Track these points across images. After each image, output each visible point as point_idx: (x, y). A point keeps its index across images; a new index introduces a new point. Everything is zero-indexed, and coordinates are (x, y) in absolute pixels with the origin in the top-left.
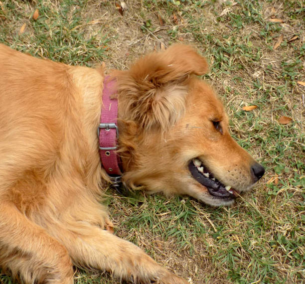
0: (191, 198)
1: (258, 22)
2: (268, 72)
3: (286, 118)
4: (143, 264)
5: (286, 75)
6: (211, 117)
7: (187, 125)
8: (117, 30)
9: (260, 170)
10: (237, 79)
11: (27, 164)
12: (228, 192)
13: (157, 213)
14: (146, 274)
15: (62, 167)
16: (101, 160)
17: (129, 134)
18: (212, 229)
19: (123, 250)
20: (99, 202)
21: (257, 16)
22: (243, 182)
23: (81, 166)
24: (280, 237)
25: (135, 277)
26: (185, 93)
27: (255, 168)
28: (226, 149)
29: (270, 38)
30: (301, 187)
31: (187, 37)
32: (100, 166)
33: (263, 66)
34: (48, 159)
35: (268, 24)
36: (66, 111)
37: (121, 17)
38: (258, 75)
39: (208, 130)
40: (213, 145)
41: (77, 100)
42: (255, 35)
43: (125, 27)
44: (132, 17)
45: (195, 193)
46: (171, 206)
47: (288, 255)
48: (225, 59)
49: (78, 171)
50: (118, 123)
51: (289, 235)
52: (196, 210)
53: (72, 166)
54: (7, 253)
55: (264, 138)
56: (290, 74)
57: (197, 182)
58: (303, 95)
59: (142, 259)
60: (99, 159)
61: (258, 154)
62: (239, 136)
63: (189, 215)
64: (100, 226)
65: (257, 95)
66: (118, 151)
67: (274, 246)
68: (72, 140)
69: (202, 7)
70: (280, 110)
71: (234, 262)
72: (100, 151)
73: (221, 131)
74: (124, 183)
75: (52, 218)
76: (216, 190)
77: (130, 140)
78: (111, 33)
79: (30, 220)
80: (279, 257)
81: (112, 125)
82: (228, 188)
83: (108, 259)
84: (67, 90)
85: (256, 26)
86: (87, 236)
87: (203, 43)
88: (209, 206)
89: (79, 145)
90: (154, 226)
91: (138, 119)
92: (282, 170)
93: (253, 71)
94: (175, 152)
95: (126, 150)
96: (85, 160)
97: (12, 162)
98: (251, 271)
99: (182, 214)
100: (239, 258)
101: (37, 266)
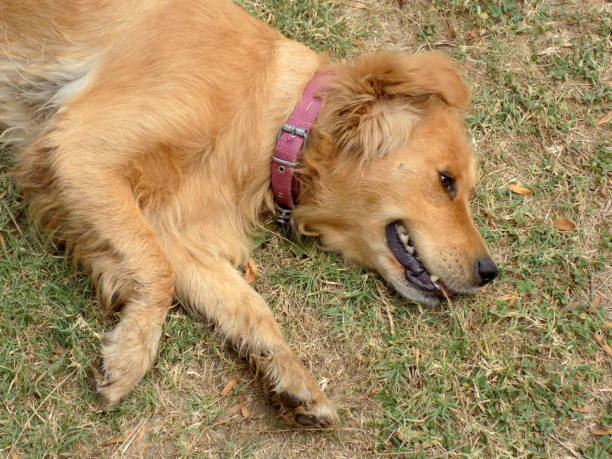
0: (380, 277)
1: (590, 80)
2: (572, 152)
3: (567, 222)
4: (262, 328)
5: (595, 164)
6: (442, 167)
7: (402, 165)
8: (384, 25)
9: (489, 269)
10: (522, 146)
11: (165, 135)
12: (432, 283)
13: (322, 278)
14: (259, 343)
15: (212, 162)
16: (271, 177)
17: (318, 152)
18: (389, 329)
19: (245, 300)
20: (246, 233)
21: (592, 72)
22: (456, 275)
23: (240, 173)
24: (479, 375)
25: (243, 343)
26: (417, 118)
27: (482, 262)
28: (450, 221)
29: (598, 107)
30: (542, 322)
31: (478, 66)
32: (267, 184)
33: (569, 142)
34: (197, 141)
35: (603, 88)
36: (248, 91)
37: (398, 9)
38: (555, 152)
39: (429, 184)
40: (431, 209)
41: (268, 80)
42: (577, 97)
43: (396, 24)
44: (412, 15)
45: (385, 270)
46: (346, 276)
47: (480, 404)
48: (515, 111)
49: (233, 178)
50: (310, 132)
51: (494, 379)
52: (379, 295)
53: (228, 167)
54: (94, 245)
55: (522, 239)
56: (603, 165)
57: (391, 255)
58: (610, 202)
59: (263, 322)
60: (268, 173)
61: (503, 256)
62: (487, 222)
63: (366, 298)
64: (232, 262)
65: (540, 176)
66: (296, 170)
67: (466, 385)
68: (240, 132)
69: (518, 33)
70: (564, 208)
71: (397, 383)
72: (273, 162)
73: (453, 194)
74: (292, 222)
75: (172, 225)
76: (416, 275)
77: (318, 160)
78: (375, 26)
79: (143, 214)
80: (466, 403)
81: (300, 131)
82: (434, 279)
83: (220, 305)
84: (262, 63)
85: (586, 85)
86: (206, 267)
87: (495, 81)
88: (401, 298)
89: (247, 143)
90: (310, 294)
91: (337, 133)
92: (527, 291)
93: (551, 144)
94: (372, 201)
95: (309, 173)
96: (249, 166)
97: (148, 125)
98: (416, 404)
99: (356, 292)
100: (408, 381)
101: (124, 276)
